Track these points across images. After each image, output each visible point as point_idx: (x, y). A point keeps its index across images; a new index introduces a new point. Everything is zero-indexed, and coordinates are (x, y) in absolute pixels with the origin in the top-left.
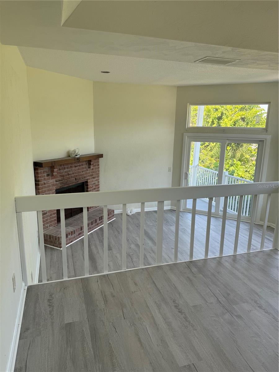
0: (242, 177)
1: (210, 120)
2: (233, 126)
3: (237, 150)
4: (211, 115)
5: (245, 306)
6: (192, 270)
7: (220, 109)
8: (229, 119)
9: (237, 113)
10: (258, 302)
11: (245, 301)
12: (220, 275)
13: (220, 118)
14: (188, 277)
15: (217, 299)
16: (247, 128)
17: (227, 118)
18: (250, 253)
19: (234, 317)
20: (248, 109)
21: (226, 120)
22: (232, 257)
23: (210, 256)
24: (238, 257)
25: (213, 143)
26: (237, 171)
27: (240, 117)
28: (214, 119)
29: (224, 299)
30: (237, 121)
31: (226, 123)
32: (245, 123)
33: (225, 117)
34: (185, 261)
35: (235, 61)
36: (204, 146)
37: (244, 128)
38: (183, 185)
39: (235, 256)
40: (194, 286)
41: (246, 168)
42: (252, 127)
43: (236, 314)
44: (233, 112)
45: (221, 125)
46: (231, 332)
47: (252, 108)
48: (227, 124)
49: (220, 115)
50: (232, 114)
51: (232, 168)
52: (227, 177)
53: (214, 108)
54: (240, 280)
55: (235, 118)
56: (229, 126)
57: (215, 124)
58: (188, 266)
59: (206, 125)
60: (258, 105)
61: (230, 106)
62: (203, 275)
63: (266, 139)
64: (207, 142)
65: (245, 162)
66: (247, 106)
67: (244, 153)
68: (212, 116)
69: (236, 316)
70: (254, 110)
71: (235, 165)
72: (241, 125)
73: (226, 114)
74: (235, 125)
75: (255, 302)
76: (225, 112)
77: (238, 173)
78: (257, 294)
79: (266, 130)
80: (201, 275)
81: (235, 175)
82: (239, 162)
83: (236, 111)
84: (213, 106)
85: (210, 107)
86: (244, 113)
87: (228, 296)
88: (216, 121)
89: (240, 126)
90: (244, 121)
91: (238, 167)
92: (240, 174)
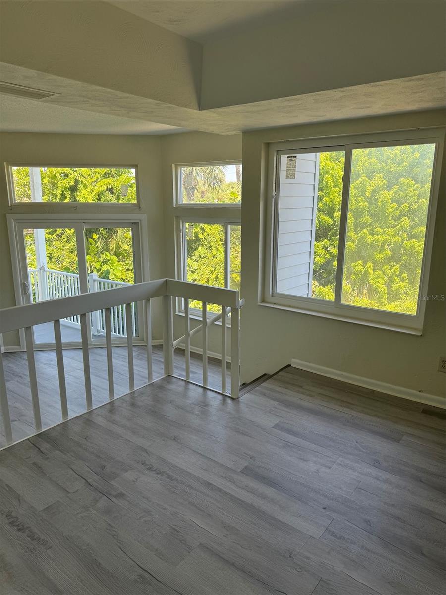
0: (123, 279)
1: (59, 192)
2: (96, 201)
3: (109, 239)
4: (58, 182)
5: (129, 475)
6: (41, 449)
7: (71, 174)
8: (88, 190)
9: (99, 180)
10: (147, 463)
11: (128, 467)
12: (89, 440)
13: (74, 189)
14: (34, 463)
15: (84, 481)
16: (119, 204)
17: (86, 188)
18: (133, 393)
19: (114, 499)
20: (116, 175)
21: (84, 191)
22: (108, 406)
23: (72, 415)
24: (117, 404)
25: (70, 230)
26: (114, 270)
27: (105, 188)
28: (65, 190)
29: (96, 477)
30: (102, 193)
31: (85, 196)
32: (115, 197)
33: (82, 187)
34: (28, 437)
35: (53, 95)
36: (55, 234)
37: (114, 204)
38: (22, 303)
39: (111, 403)
40: (46, 475)
41: (127, 264)
42: (125, 202)
43: (115, 493)
44: (93, 180)
45: (78, 199)
46: (109, 524)
47: (122, 174)
48: (86, 198)
49: (72, 183)
50: (93, 182)
51: (105, 267)
52: (96, 283)
53: (62, 173)
54: (120, 438)
55: (98, 189)
56: (90, 201)
57: (68, 198)
58: (33, 444)
59: (54, 200)
60: (129, 169)
61: (86, 169)
62: (61, 451)
63: (140, 220)
64: (59, 228)
65: (125, 256)
66: (113, 169)
67: (120, 243)
68: (59, 185)
69: (115, 497)
70: (124, 176)
71: (110, 262)
72: (108, 199)
73: (82, 182)
74: (99, 200)
75: (142, 464)
76: (80, 179)
77: (114, 274)
78: (145, 451)
79: (138, 206)
80: (57, 452)
81: (111, 277)
82: (114, 256)
83: (98, 178)
84: (60, 169)
85: (54, 170)
86: (110, 182)
87: (103, 469)
88: (68, 194)
89: (108, 201)
90: (113, 193)
91: (114, 265)
92: (119, 274)
